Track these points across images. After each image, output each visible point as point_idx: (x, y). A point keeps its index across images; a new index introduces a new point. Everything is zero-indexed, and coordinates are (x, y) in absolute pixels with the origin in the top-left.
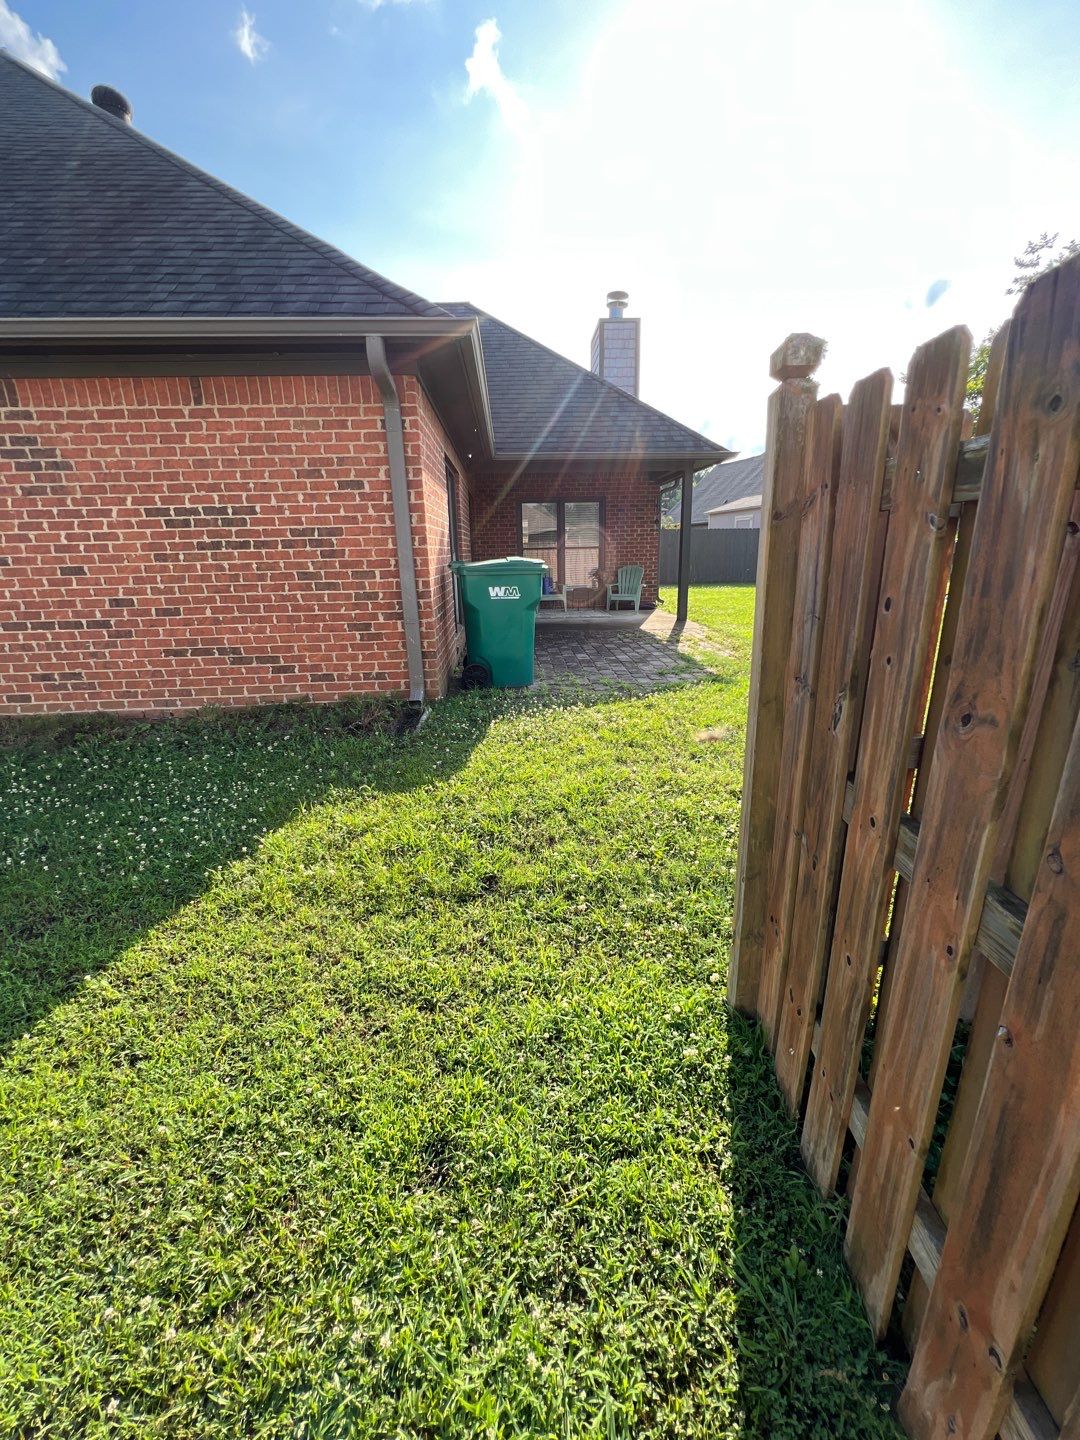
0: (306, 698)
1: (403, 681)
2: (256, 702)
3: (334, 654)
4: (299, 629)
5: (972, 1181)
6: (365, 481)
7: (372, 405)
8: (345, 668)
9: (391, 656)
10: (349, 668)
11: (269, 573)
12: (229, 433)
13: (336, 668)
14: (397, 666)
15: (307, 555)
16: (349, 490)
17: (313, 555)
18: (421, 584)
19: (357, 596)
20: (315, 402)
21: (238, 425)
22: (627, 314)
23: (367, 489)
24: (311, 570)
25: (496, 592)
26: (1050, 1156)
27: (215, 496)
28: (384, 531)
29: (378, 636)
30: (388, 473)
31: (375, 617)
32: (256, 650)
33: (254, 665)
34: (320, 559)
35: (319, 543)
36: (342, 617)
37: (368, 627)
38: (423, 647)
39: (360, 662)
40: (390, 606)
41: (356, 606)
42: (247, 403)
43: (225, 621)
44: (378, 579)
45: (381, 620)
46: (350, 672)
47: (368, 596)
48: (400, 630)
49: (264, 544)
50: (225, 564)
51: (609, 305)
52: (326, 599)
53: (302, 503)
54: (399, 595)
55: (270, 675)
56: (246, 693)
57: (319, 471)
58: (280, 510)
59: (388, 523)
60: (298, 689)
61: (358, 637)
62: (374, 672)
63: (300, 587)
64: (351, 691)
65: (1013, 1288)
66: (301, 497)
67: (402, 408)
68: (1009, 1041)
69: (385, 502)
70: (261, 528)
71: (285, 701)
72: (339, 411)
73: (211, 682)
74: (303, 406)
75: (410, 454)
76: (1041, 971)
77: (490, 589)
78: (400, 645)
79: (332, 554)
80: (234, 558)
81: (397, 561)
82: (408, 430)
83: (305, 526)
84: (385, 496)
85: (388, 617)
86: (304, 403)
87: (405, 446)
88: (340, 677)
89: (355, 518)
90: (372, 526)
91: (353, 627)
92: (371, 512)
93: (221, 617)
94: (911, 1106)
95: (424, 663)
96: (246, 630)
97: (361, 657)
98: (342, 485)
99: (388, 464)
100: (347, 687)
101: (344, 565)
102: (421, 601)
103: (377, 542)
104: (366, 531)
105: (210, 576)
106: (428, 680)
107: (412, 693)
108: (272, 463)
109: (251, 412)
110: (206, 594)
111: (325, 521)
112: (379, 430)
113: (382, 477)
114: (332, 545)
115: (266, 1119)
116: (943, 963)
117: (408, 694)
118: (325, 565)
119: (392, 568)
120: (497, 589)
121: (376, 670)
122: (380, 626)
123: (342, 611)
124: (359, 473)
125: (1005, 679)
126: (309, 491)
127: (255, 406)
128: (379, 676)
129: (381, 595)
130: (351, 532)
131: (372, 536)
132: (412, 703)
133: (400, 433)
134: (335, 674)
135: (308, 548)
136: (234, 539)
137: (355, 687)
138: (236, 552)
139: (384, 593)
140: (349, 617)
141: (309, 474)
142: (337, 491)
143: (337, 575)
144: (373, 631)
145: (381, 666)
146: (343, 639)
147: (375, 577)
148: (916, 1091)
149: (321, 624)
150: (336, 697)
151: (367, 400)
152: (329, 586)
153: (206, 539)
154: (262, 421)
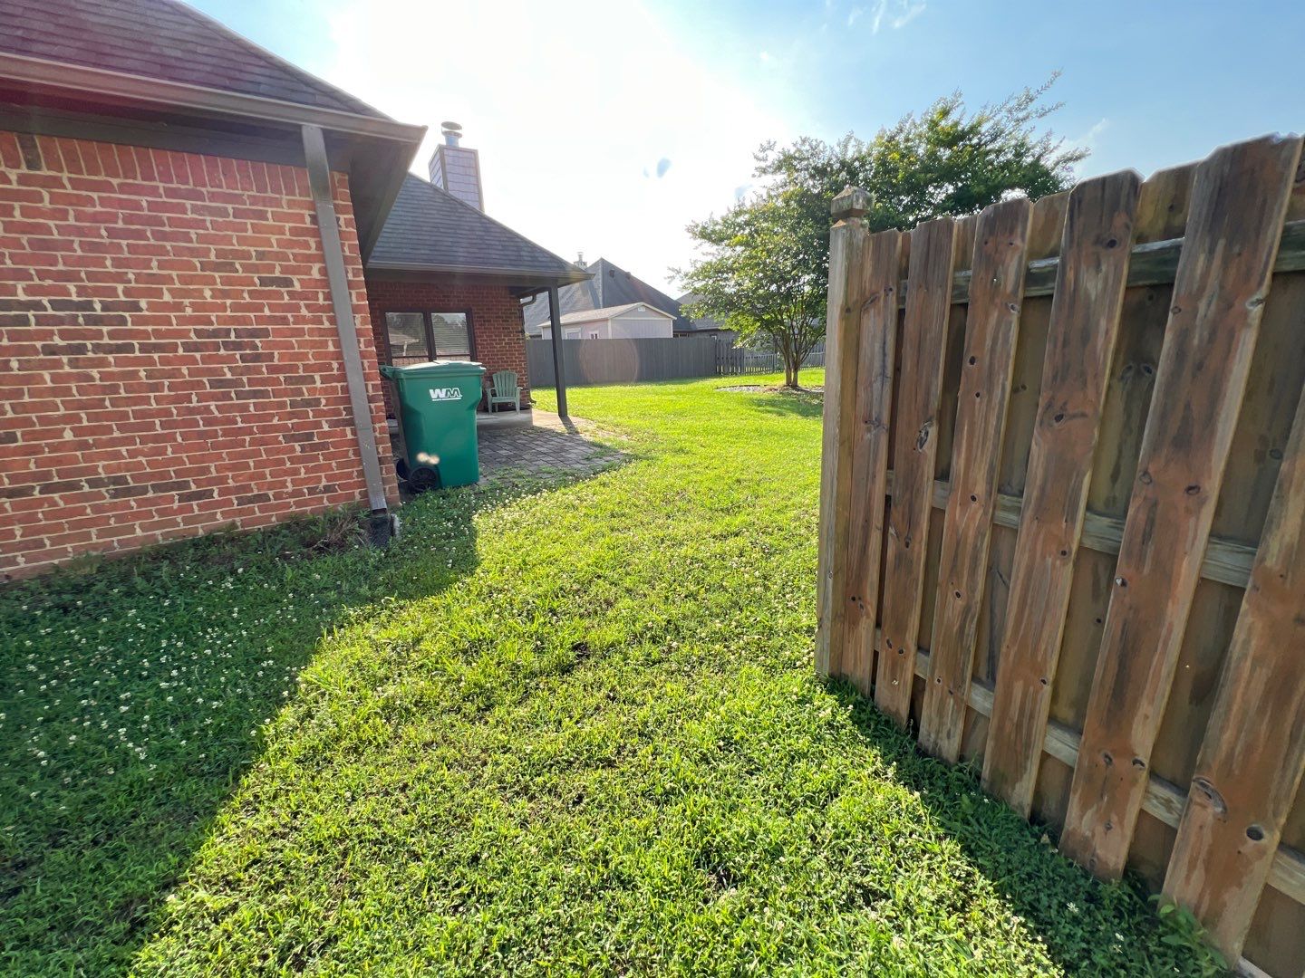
0: (233, 525)
1: (357, 492)
2: (157, 541)
3: (267, 471)
4: (215, 446)
5: (1103, 677)
6: (295, 278)
7: (297, 198)
8: (284, 484)
9: (340, 466)
10: (289, 484)
11: (166, 382)
12: (89, 210)
13: (271, 486)
14: (349, 476)
15: (223, 360)
16: (274, 288)
17: (232, 359)
18: (370, 388)
19: (293, 404)
20: (221, 187)
21: (103, 202)
22: (463, 143)
23: (297, 287)
24: (229, 376)
25: (437, 394)
26: (1164, 632)
27: (72, 287)
28: (322, 332)
29: (323, 446)
30: (324, 271)
31: (318, 425)
32: (151, 476)
33: (150, 494)
34: (240, 364)
35: (237, 346)
36: (276, 429)
37: (310, 437)
38: (378, 453)
39: (303, 475)
40: (337, 413)
41: (291, 415)
42: (117, 176)
43: (97, 444)
44: (318, 384)
45: (326, 428)
46: (290, 488)
47: (307, 403)
48: (350, 437)
49: (157, 348)
50: (95, 373)
51: (445, 133)
52: (252, 408)
53: (209, 300)
54: (348, 400)
55: (176, 505)
56: (139, 532)
57: (232, 264)
58: (178, 307)
59: (327, 325)
60: (219, 516)
61: (298, 449)
62: (321, 486)
63: (214, 397)
64: (293, 509)
65: (1146, 717)
66: (208, 293)
67: (335, 205)
68: (1124, 584)
69: (321, 301)
70: (150, 328)
71: (201, 532)
72: (254, 200)
73: (80, 524)
74: (203, 190)
75: (347, 253)
76: (1144, 536)
77: (431, 391)
78: (351, 453)
79: (257, 358)
80: (109, 365)
81: (340, 364)
82: (344, 228)
83: (216, 326)
84: (321, 296)
85: (333, 424)
86: (204, 185)
87: (343, 245)
88: (277, 496)
89: (285, 318)
90: (306, 327)
91: (289, 439)
92: (304, 312)
93: (90, 440)
94: (1039, 659)
95: (381, 469)
96: (132, 454)
97: (303, 470)
98: (263, 282)
99: (324, 262)
100: (288, 506)
101: (272, 369)
102: (372, 405)
103: (313, 345)
104: (300, 333)
105: (70, 388)
106: (387, 487)
107: (372, 501)
108: (162, 250)
109: (123, 188)
110: (62, 411)
111: (245, 320)
112: (308, 225)
113: (315, 274)
114: (256, 347)
115: (534, 919)
116: (1058, 562)
117: (367, 504)
118: (247, 370)
119: (335, 372)
120: (438, 391)
121: (324, 482)
122: (325, 435)
123: (275, 421)
124: (285, 270)
125: (1090, 391)
126: (219, 286)
127: (131, 181)
128: (327, 489)
129: (323, 402)
130: (277, 333)
131: (307, 337)
132: (375, 512)
133: (336, 230)
134: (271, 493)
135: (222, 352)
136: (106, 340)
137: (298, 504)
138: (111, 358)
139: (327, 399)
140: (283, 428)
141: (217, 267)
142: (259, 288)
143: (264, 382)
144: (316, 440)
145: (329, 478)
146: (278, 453)
147: (314, 382)
148: (1043, 647)
149: (248, 438)
150: (274, 519)
151: (291, 192)
152: (255, 394)
153: (57, 341)
154: (144, 201)
